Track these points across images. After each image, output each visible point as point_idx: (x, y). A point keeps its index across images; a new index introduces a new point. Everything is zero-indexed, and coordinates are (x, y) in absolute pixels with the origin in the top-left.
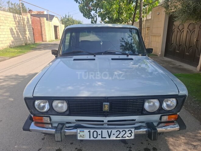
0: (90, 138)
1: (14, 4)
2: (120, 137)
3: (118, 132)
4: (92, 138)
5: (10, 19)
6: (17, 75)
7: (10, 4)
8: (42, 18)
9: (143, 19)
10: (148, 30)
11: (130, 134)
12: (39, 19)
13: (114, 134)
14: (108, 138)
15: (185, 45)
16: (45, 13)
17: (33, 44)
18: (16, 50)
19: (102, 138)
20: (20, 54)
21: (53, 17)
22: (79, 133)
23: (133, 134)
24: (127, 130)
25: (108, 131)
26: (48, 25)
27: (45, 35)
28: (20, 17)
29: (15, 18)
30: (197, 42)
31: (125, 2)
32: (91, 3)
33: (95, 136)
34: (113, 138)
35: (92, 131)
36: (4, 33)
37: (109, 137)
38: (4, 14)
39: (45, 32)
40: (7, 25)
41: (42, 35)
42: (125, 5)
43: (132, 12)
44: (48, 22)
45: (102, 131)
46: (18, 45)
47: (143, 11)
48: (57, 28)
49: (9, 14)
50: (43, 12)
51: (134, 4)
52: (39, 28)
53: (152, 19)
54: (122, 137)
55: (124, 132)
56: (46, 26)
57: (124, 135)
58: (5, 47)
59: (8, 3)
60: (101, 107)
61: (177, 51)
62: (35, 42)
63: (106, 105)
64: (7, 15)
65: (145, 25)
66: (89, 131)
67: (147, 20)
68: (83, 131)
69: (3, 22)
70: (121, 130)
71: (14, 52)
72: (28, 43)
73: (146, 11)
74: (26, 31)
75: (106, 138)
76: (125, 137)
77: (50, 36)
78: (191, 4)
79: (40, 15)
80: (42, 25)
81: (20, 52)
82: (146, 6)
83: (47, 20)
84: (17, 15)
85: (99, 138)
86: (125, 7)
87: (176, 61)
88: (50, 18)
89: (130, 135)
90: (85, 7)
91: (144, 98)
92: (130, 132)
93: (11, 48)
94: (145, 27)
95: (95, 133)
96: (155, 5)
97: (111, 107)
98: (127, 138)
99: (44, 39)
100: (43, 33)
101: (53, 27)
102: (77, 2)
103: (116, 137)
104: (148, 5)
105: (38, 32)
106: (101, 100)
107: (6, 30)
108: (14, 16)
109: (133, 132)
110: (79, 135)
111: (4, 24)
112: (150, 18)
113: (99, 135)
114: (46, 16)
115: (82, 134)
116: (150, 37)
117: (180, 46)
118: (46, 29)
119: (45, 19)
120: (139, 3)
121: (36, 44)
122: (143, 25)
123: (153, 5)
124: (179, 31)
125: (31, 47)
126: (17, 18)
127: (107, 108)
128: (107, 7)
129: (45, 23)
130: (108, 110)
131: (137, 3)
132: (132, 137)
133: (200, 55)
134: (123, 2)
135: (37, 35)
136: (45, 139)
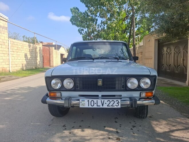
0: (89, 106)
1: (28, 38)
2: (110, 106)
3: (109, 102)
4: (90, 106)
5: (25, 47)
6: (29, 87)
7: (25, 38)
8: (51, 47)
9: (136, 46)
10: (141, 54)
11: (118, 103)
12: (48, 48)
13: (106, 103)
14: (101, 107)
15: (174, 65)
16: (54, 44)
17: (42, 68)
18: (28, 72)
19: (97, 106)
20: (31, 75)
21: (60, 47)
22: (81, 102)
23: (120, 104)
24: (115, 100)
25: (101, 101)
26: (56, 53)
27: (53, 61)
28: (34, 46)
29: (29, 46)
30: (183, 61)
31: (120, 32)
32: (92, 34)
33: (92, 105)
34: (105, 106)
35: (90, 100)
36: (19, 58)
37: (103, 105)
38: (21, 43)
39: (53, 59)
40: (23, 52)
41: (50, 61)
42: (120, 34)
43: (127, 40)
44: (56, 50)
45: (97, 101)
46: (29, 68)
47: (136, 39)
48: (63, 56)
49: (25, 43)
50: (52, 43)
51: (128, 34)
52: (48, 55)
53: (144, 45)
54: (112, 106)
55: (113, 102)
56: (54, 54)
57: (113, 104)
58: (18, 70)
59: (24, 37)
60: (97, 82)
61: (168, 71)
62: (43, 66)
63: (100, 80)
64: (24, 44)
65: (138, 51)
66: (88, 101)
67: (140, 47)
68: (84, 101)
69: (19, 49)
70: (111, 100)
71: (26, 73)
72: (38, 67)
73: (138, 39)
74: (37, 57)
75: (100, 106)
76: (114, 106)
77: (56, 62)
78: (164, 25)
79: (50, 45)
80: (51, 53)
81: (31, 73)
82: (138, 36)
83: (55, 49)
84: (31, 44)
85: (95, 106)
86: (120, 36)
87: (168, 79)
88: (58, 47)
89: (117, 105)
90: (88, 37)
91: (125, 76)
92: (117, 102)
93: (24, 70)
94: (138, 52)
95: (92, 102)
96: (146, 34)
97: (103, 82)
98: (115, 107)
99: (51, 65)
100: (51, 59)
101: (60, 55)
102: (81, 34)
103: (108, 106)
104: (140, 34)
105: (47, 59)
106: (97, 77)
107: (21, 56)
108: (29, 45)
109: (120, 101)
110: (81, 104)
111: (20, 51)
112: (142, 44)
113: (95, 103)
114: (55, 46)
115: (83, 102)
116: (144, 60)
117: (170, 66)
118: (54, 57)
119: (54, 48)
120: (132, 33)
121: (44, 68)
122: (136, 51)
123: (144, 34)
124: (168, 54)
125: (40, 70)
126: (32, 47)
127: (100, 83)
128: (105, 36)
129: (54, 52)
130: (101, 85)
131: (130, 33)
132: (119, 107)
133: (187, 72)
134: (119, 32)
135: (46, 61)
136: (54, 120)
